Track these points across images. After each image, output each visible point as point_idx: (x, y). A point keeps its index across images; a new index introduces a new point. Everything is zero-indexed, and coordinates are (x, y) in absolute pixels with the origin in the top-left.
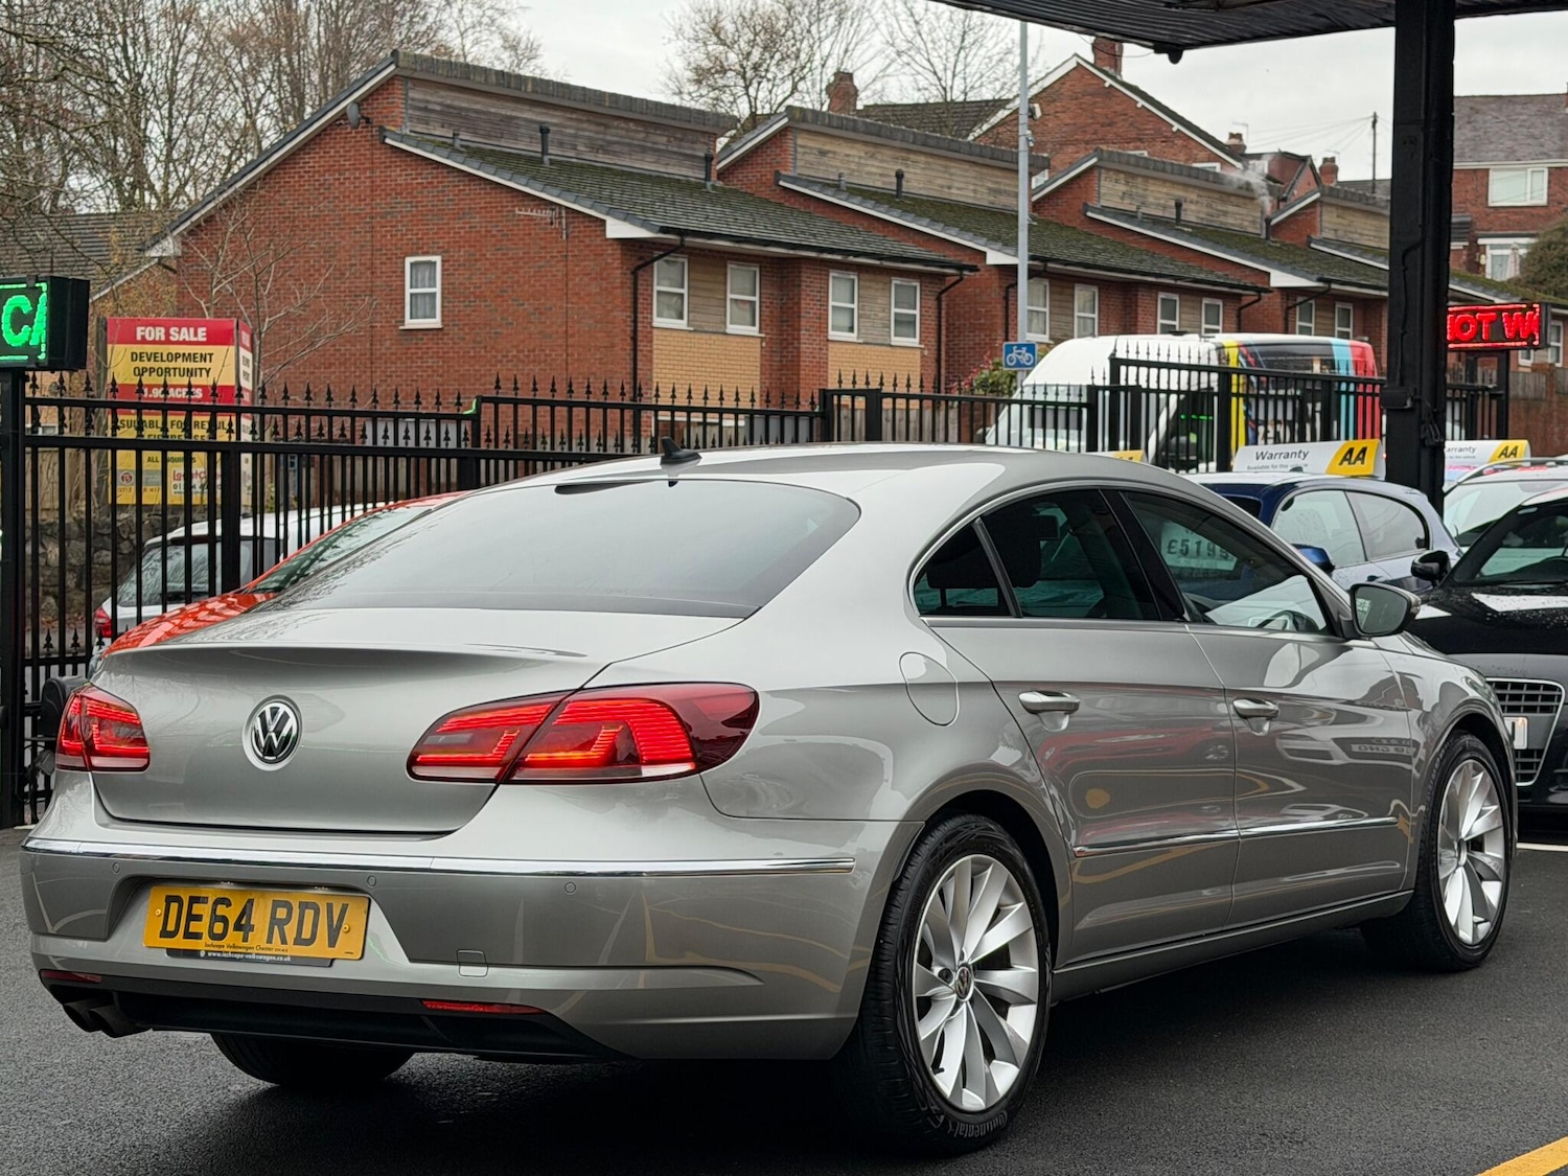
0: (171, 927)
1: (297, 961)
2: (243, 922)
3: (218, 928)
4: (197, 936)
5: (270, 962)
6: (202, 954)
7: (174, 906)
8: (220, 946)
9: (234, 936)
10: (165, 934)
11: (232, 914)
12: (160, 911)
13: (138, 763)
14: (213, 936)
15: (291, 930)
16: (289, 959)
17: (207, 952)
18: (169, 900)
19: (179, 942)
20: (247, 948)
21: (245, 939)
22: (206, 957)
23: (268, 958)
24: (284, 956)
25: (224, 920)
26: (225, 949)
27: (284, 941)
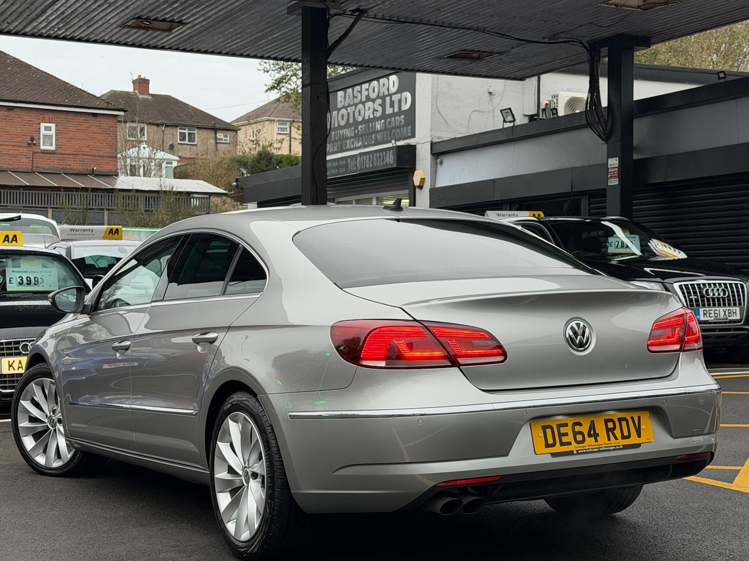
1: (626, 447)
2: (592, 432)
3: (579, 438)
4: (569, 443)
5: (614, 450)
6: (575, 452)
7: (549, 431)
8: (584, 447)
9: (590, 441)
10: (547, 445)
11: (585, 429)
12: (542, 435)
13: (500, 358)
14: (577, 442)
15: (617, 432)
16: (622, 447)
17: (577, 451)
18: (544, 428)
19: (558, 448)
21: (596, 441)
22: (578, 453)
23: (611, 448)
25: (581, 433)
26: (587, 447)
27: (616, 439)
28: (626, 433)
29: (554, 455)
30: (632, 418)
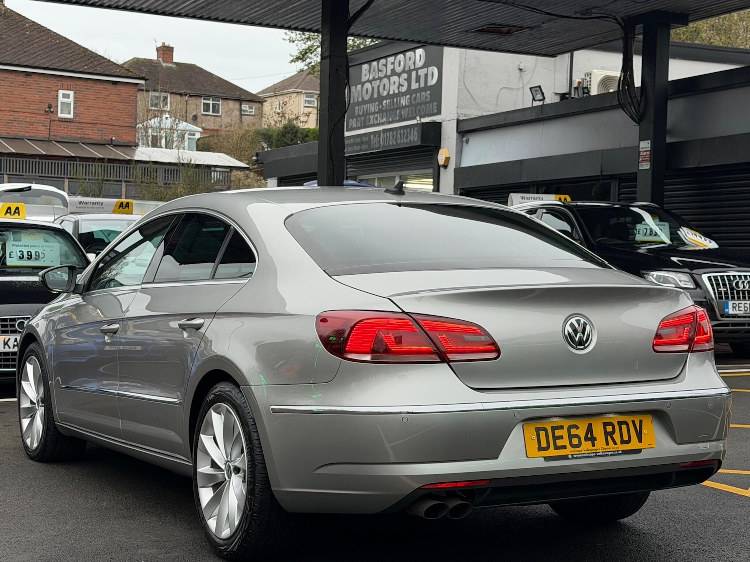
0: (544, 444)
2: (589, 436)
4: (565, 447)
6: (570, 456)
8: (580, 451)
9: (586, 445)
15: (617, 436)
17: (573, 455)
19: (552, 452)
20: (596, 450)
21: (594, 445)
22: (573, 458)
24: (618, 451)
25: (577, 436)
26: (584, 452)
27: (615, 443)
28: (626, 438)
29: (547, 459)
30: (634, 422)
